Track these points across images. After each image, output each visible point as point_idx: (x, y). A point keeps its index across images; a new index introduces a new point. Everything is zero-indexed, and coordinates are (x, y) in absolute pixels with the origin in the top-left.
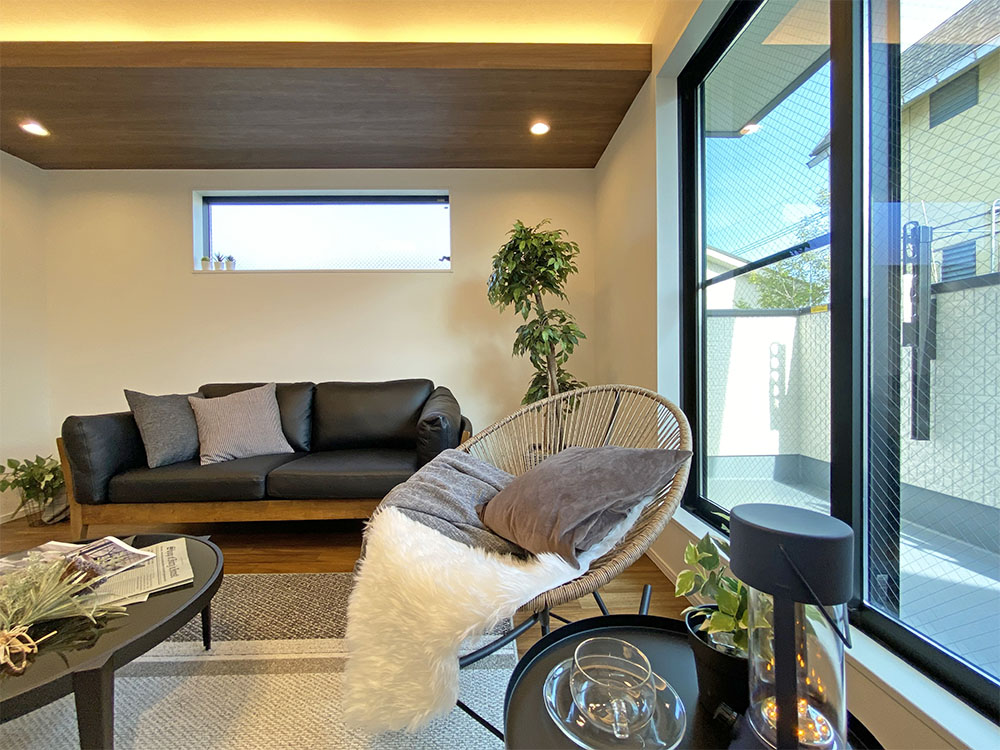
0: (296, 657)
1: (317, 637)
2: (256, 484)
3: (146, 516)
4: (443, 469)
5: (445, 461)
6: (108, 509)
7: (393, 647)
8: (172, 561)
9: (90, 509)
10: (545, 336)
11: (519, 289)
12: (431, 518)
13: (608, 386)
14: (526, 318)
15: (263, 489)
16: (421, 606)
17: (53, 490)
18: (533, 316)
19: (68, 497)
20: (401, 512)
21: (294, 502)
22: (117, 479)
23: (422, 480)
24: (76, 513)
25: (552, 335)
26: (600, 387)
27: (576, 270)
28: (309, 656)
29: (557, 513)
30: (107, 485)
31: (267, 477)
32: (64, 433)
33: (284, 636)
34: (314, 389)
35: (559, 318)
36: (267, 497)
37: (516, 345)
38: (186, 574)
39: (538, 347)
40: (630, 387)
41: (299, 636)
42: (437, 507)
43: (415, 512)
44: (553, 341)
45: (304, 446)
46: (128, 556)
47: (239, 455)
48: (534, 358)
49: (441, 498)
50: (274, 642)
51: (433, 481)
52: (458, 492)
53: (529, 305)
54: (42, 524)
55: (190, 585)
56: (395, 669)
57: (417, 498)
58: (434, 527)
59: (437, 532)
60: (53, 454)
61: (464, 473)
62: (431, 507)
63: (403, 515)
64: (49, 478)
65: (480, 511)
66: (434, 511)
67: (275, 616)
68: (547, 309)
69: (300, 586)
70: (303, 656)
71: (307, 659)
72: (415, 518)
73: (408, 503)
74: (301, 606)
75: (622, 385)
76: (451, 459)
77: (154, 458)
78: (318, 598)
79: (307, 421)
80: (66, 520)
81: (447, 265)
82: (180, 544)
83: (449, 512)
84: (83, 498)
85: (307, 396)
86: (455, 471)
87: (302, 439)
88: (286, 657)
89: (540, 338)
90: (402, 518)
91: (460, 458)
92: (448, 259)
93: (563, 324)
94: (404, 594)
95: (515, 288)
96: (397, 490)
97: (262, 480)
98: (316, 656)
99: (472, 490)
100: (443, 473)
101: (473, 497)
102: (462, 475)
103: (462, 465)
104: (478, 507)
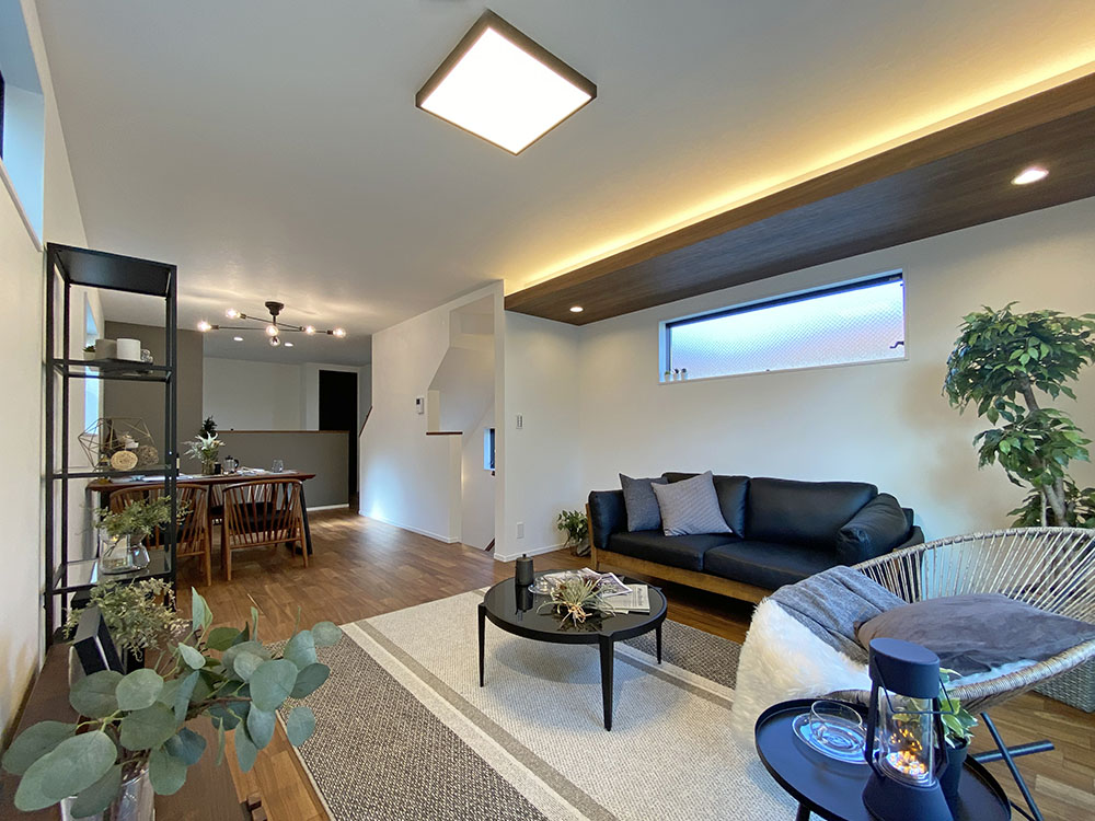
2: (697, 558)
3: (629, 564)
4: (829, 581)
5: (835, 575)
6: (609, 554)
8: (640, 597)
9: (601, 552)
12: (805, 617)
14: (995, 421)
15: (702, 563)
17: (582, 535)
19: (590, 540)
20: (779, 605)
22: (613, 537)
23: (806, 586)
24: (594, 551)
30: (609, 538)
31: (704, 555)
32: (590, 501)
33: (707, 677)
34: (748, 482)
36: (705, 571)
38: (646, 606)
41: (716, 681)
42: (812, 610)
43: (792, 609)
45: (739, 533)
46: (619, 587)
47: (689, 531)
49: (817, 605)
50: (699, 677)
51: (815, 590)
52: (839, 605)
54: (577, 555)
55: (648, 614)
57: (796, 599)
58: (807, 625)
59: (807, 630)
60: (583, 512)
61: (851, 590)
62: (805, 609)
63: (780, 608)
64: (581, 526)
65: (856, 625)
66: (808, 613)
67: (703, 661)
71: (719, 697)
72: (791, 614)
73: (786, 600)
76: (842, 575)
77: (632, 525)
79: (742, 512)
80: (589, 555)
81: (900, 352)
82: (644, 588)
83: (822, 617)
84: (598, 545)
85: (742, 489)
86: (842, 587)
87: (738, 526)
88: (706, 689)
90: (780, 610)
91: (852, 576)
92: (902, 343)
96: (784, 589)
97: (701, 556)
99: (855, 607)
100: (829, 586)
101: (854, 613)
102: (848, 591)
103: (851, 582)
104: (855, 622)
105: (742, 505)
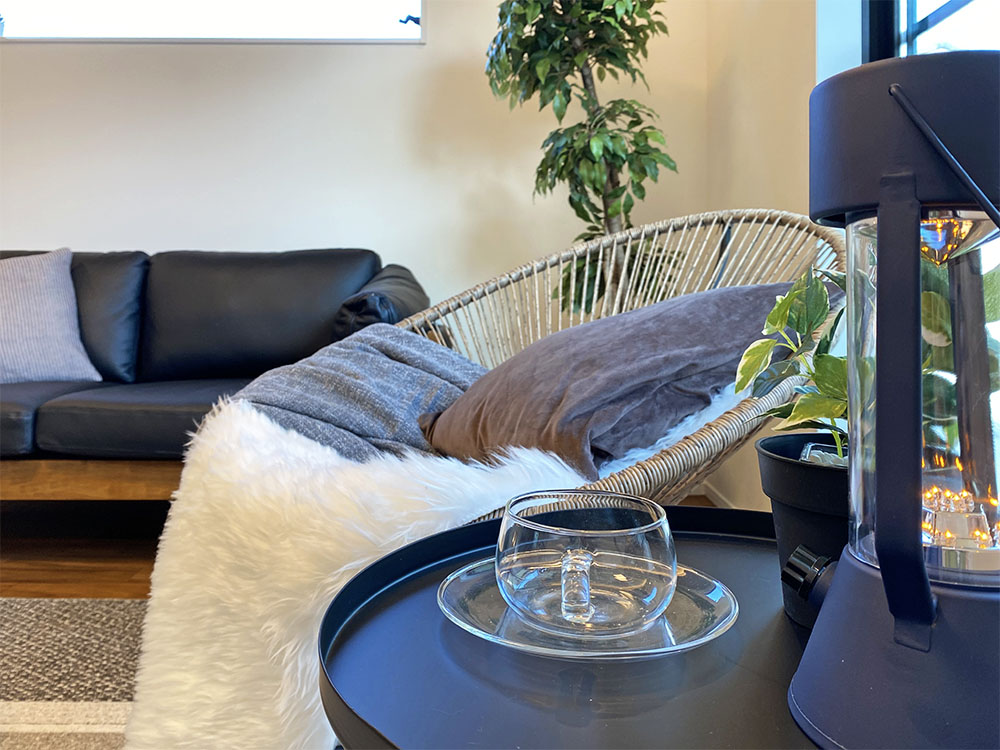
0: (56, 729)
1: (105, 699)
2: (16, 425)
4: (360, 353)
5: (368, 341)
7: (216, 648)
10: (596, 149)
11: (548, 60)
12: (320, 425)
13: (708, 215)
14: (560, 117)
15: (28, 436)
16: (264, 546)
18: (576, 114)
20: (259, 410)
21: (91, 466)
25: (610, 145)
26: (692, 218)
27: (664, 29)
28: (83, 729)
29: (564, 390)
31: (36, 415)
33: (39, 695)
34: (145, 264)
35: (629, 119)
36: (37, 453)
37: (541, 174)
39: (583, 171)
40: (749, 212)
41: (68, 697)
42: (334, 407)
43: (290, 414)
44: (613, 161)
45: (122, 371)
48: (576, 198)
49: (347, 394)
50: (16, 705)
51: (335, 367)
52: (385, 390)
53: (567, 93)
56: (220, 694)
57: (297, 390)
58: (326, 441)
61: (401, 361)
62: (323, 406)
63: (262, 415)
65: (428, 424)
66: (328, 413)
67: (28, 664)
68: (604, 102)
69: (88, 619)
70: (69, 729)
71: (76, 735)
72: (286, 425)
73: (275, 397)
74: (85, 650)
75: (735, 211)
76: (378, 339)
78: (120, 638)
81: (413, 32)
83: (359, 418)
85: (134, 275)
86: (386, 359)
87: (119, 358)
88: (37, 729)
89: (586, 152)
90: (260, 420)
91: (399, 338)
92: (417, 21)
93: (637, 129)
94: (236, 529)
95: (539, 59)
97: (28, 417)
98: (97, 729)
99: (415, 392)
100: (358, 360)
101: (416, 402)
102: (398, 364)
103: (402, 347)
104: (424, 417)
105: (129, 312)
